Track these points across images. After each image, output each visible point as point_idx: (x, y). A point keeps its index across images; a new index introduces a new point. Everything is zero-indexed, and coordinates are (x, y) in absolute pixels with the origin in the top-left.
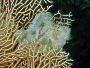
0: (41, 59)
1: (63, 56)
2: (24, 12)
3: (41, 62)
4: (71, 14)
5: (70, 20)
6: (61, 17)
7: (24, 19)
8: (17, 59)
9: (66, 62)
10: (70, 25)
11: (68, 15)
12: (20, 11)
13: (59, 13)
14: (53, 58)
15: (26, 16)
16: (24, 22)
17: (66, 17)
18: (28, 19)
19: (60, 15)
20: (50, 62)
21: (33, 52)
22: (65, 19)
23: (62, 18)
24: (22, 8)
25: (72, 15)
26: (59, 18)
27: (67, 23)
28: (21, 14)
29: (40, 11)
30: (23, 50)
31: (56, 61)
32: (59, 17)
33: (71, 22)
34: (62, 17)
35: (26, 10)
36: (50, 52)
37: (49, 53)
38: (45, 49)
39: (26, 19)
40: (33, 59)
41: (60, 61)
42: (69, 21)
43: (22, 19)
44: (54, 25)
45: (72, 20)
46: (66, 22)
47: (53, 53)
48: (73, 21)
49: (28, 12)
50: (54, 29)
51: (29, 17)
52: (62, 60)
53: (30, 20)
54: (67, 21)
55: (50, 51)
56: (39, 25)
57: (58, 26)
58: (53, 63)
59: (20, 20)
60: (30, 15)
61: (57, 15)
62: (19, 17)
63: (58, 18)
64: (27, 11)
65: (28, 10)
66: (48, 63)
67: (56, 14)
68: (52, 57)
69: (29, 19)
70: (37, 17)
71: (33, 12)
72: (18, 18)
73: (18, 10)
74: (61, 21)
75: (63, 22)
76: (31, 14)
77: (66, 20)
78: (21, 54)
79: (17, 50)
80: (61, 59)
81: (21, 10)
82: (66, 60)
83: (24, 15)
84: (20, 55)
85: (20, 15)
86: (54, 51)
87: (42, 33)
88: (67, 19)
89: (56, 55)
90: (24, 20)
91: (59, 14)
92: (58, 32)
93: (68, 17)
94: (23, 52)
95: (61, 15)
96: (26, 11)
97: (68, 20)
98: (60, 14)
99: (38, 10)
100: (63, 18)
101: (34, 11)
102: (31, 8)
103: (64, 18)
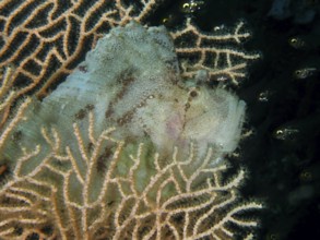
0: (117, 215)
1: (218, 187)
2: (42, 28)
3: (119, 229)
4: (242, 31)
5: (241, 54)
6: (201, 46)
7: (41, 56)
8: (9, 231)
9: (228, 218)
10: (243, 75)
11: (233, 33)
12: (26, 22)
13: (190, 28)
14: (172, 206)
15: (48, 46)
16: (42, 72)
17: (222, 44)
18: (59, 58)
19: (196, 37)
20: (159, 226)
21: (84, 181)
22: (218, 52)
23: (204, 50)
24: (35, 12)
25: (246, 35)
26: (192, 50)
27: (227, 70)
28: (29, 36)
29: (111, 20)
30: (36, 182)
31: (187, 219)
32: (193, 45)
33: (243, 65)
34: (205, 43)
35: (49, 19)
36: (158, 176)
37: (153, 180)
38: (137, 162)
39: (48, 57)
40: (84, 219)
41: (206, 216)
42: (236, 60)
43: (32, 56)
44: (175, 82)
45: (248, 57)
46: (223, 64)
47: (172, 178)
48: (252, 57)
49: (61, 25)
50: (176, 100)
51: (65, 49)
52: (212, 210)
53: (69, 59)
54: (229, 61)
55: (158, 168)
56: (111, 77)
57: (194, 88)
58: (172, 227)
59: (22, 63)
60: (65, 37)
61: (184, 34)
62: (21, 47)
63: (186, 50)
64: (56, 21)
65: (60, 18)
66: (152, 232)
67: (179, 33)
68: (169, 201)
69: (64, 57)
70: (105, 44)
71: (82, 27)
72: (16, 54)
73: (17, 20)
74: (201, 61)
75: (213, 67)
76: (71, 33)
77: (223, 56)
78: (28, 201)
79: (10, 184)
80: (208, 208)
81: (30, 18)
82: (229, 207)
83: (43, 40)
84: (24, 208)
85: (26, 42)
86: (175, 168)
87: (119, 112)
88: (228, 52)
89: (188, 189)
90: (39, 62)
91: (191, 32)
92: (192, 114)
93: (231, 44)
94: (33, 192)
95: (201, 36)
96: (51, 23)
97: (232, 56)
98: (196, 32)
99: (104, 17)
100: (208, 49)
101: (83, 21)
102: (71, 9)
103: (214, 49)
